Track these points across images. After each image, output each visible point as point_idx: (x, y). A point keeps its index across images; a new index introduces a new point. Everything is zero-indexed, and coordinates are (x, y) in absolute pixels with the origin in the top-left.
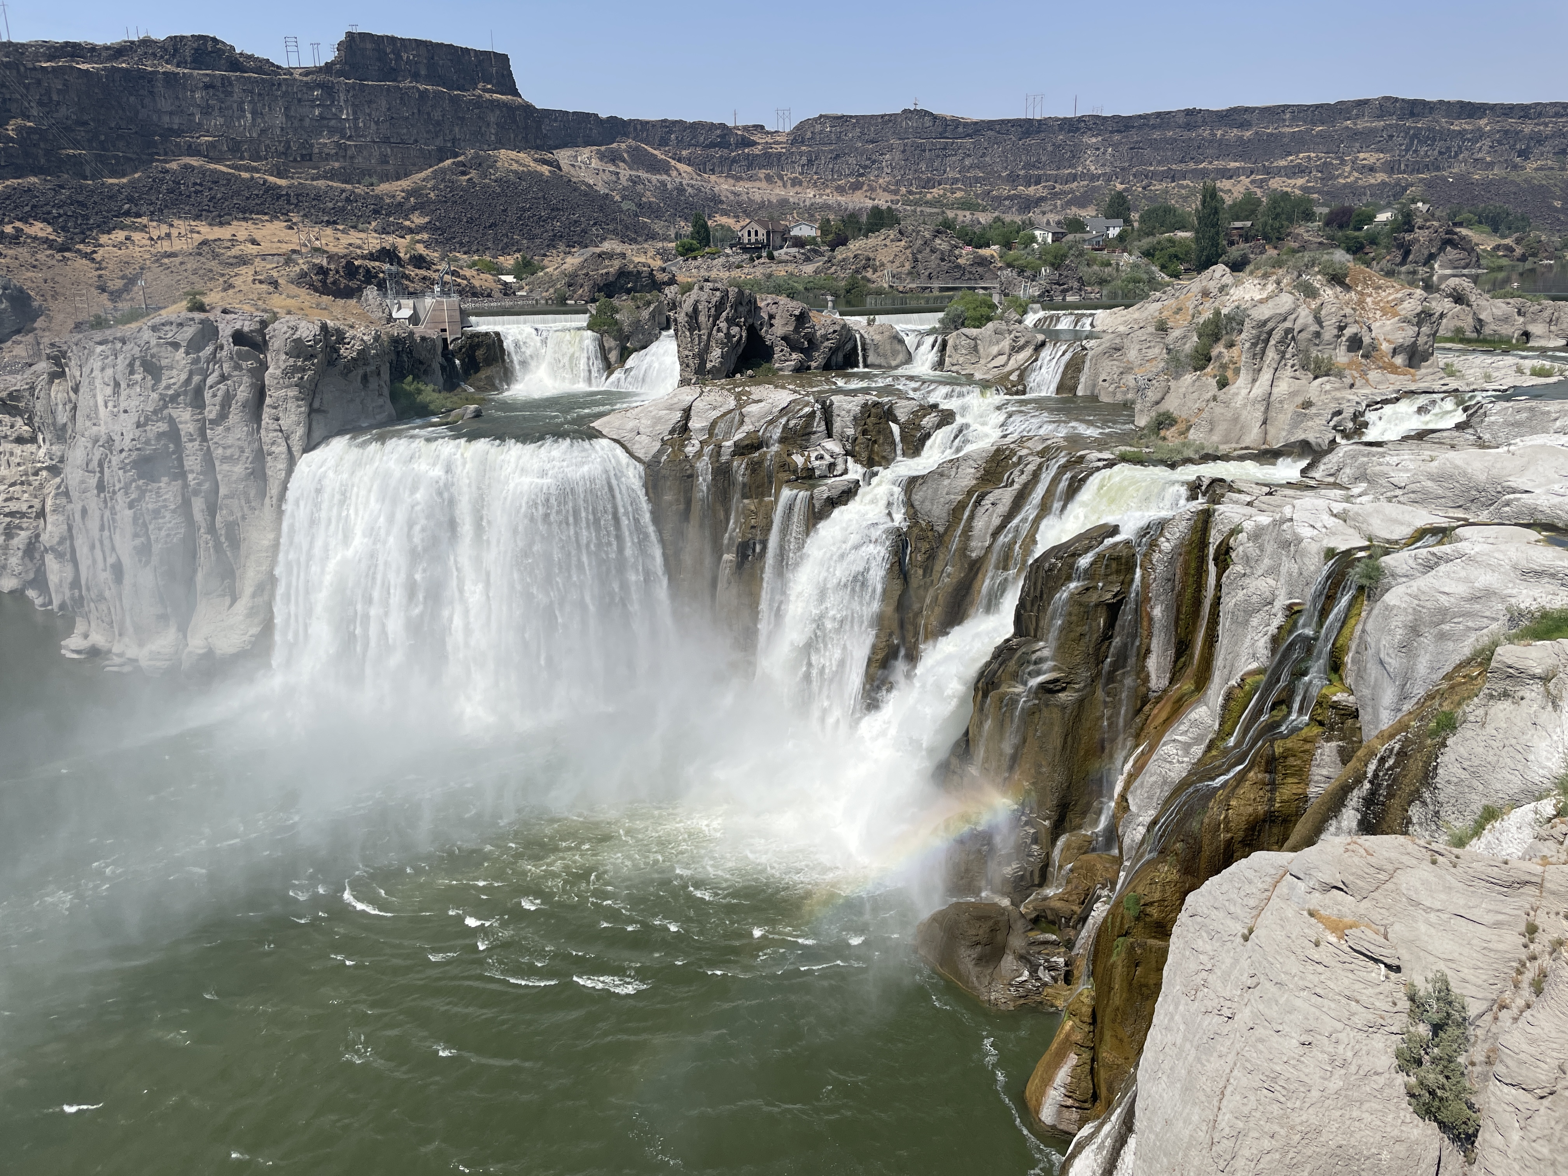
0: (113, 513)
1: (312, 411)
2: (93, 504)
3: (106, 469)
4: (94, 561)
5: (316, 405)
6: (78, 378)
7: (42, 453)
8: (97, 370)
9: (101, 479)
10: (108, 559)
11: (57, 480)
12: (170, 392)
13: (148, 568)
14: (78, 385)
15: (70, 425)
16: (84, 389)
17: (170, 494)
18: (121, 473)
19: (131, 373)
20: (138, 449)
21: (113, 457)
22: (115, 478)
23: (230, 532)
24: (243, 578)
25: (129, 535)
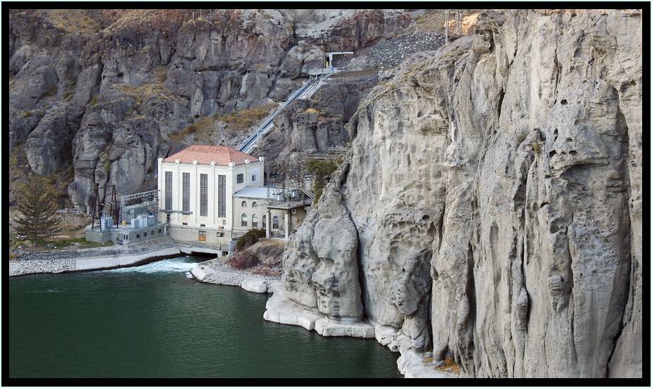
0: (530, 236)
2: (507, 221)
3: (530, 176)
4: (497, 299)
6: (511, 57)
7: (451, 149)
8: (536, 49)
9: (522, 188)
10: (515, 297)
11: (465, 185)
12: (623, 79)
13: (563, 315)
14: (508, 67)
15: (493, 116)
16: (516, 71)
17: (605, 216)
18: (548, 182)
19: (577, 52)
20: (573, 152)
21: (542, 161)
22: (540, 188)
25: (545, 267)
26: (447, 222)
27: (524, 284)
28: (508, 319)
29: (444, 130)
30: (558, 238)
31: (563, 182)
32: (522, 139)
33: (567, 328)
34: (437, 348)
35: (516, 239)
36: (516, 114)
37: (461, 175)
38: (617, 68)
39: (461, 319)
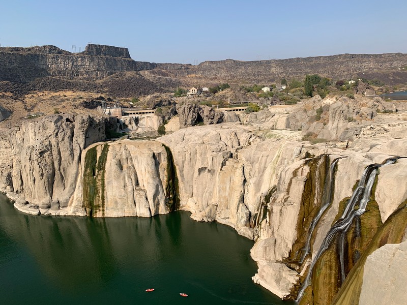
0: (33, 166)
1: (86, 138)
2: (28, 164)
3: (32, 155)
4: (28, 179)
5: (87, 136)
6: (24, 131)
7: (13, 151)
8: (30, 129)
9: (30, 158)
10: (31, 178)
11: (17, 158)
12: (50, 134)
13: (42, 180)
14: (24, 133)
15: (22, 144)
16: (26, 134)
17: (49, 161)
18: (36, 156)
19: (39, 130)
20: (41, 149)
21: (34, 152)
22: (34, 157)
23: (64, 171)
24: (67, 182)
25: (37, 172)
26: (14, 166)
27: (33, 176)
28: (31, 183)
29: (10, 147)
30: (39, 166)
31: (39, 155)
32: (29, 148)
33: (43, 182)
34: (15, 191)
35: (30, 167)
36: (27, 143)
37: (16, 156)
38: (48, 132)
39: (20, 184)
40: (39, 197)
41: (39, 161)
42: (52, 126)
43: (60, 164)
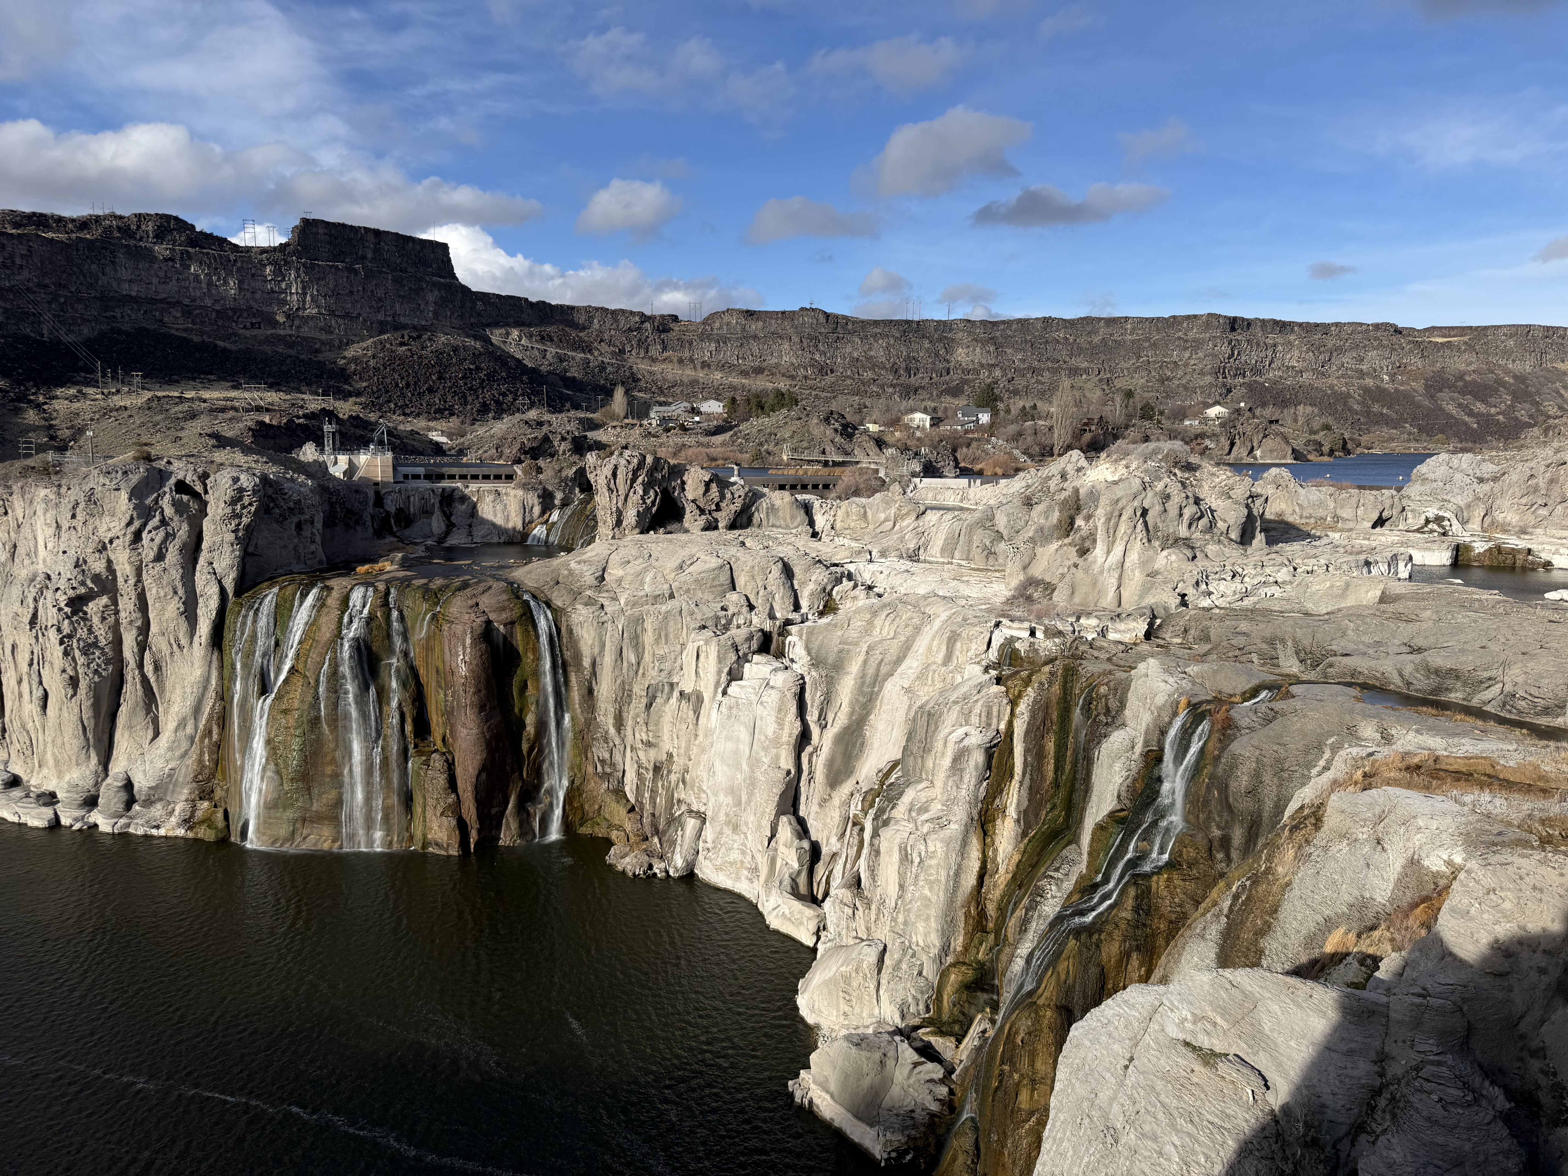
0: (43, 649)
1: (246, 555)
2: (25, 640)
3: (40, 607)
4: (20, 695)
5: (251, 549)
6: (21, 519)
8: (40, 513)
9: (35, 616)
10: (34, 692)
12: (110, 535)
13: (73, 700)
14: (19, 527)
16: (26, 531)
17: (102, 632)
18: (55, 610)
19: (74, 516)
20: (74, 588)
21: (49, 594)
22: (49, 615)
23: (157, 668)
24: (166, 712)
25: (57, 670)
27: (41, 683)
28: (31, 708)
30: (66, 649)
31: (68, 610)
32: (32, 580)
33: (76, 710)
35: (32, 653)
36: (27, 562)
38: (105, 527)
40: (57, 762)
41: (66, 629)
42: (123, 503)
43: (143, 646)
